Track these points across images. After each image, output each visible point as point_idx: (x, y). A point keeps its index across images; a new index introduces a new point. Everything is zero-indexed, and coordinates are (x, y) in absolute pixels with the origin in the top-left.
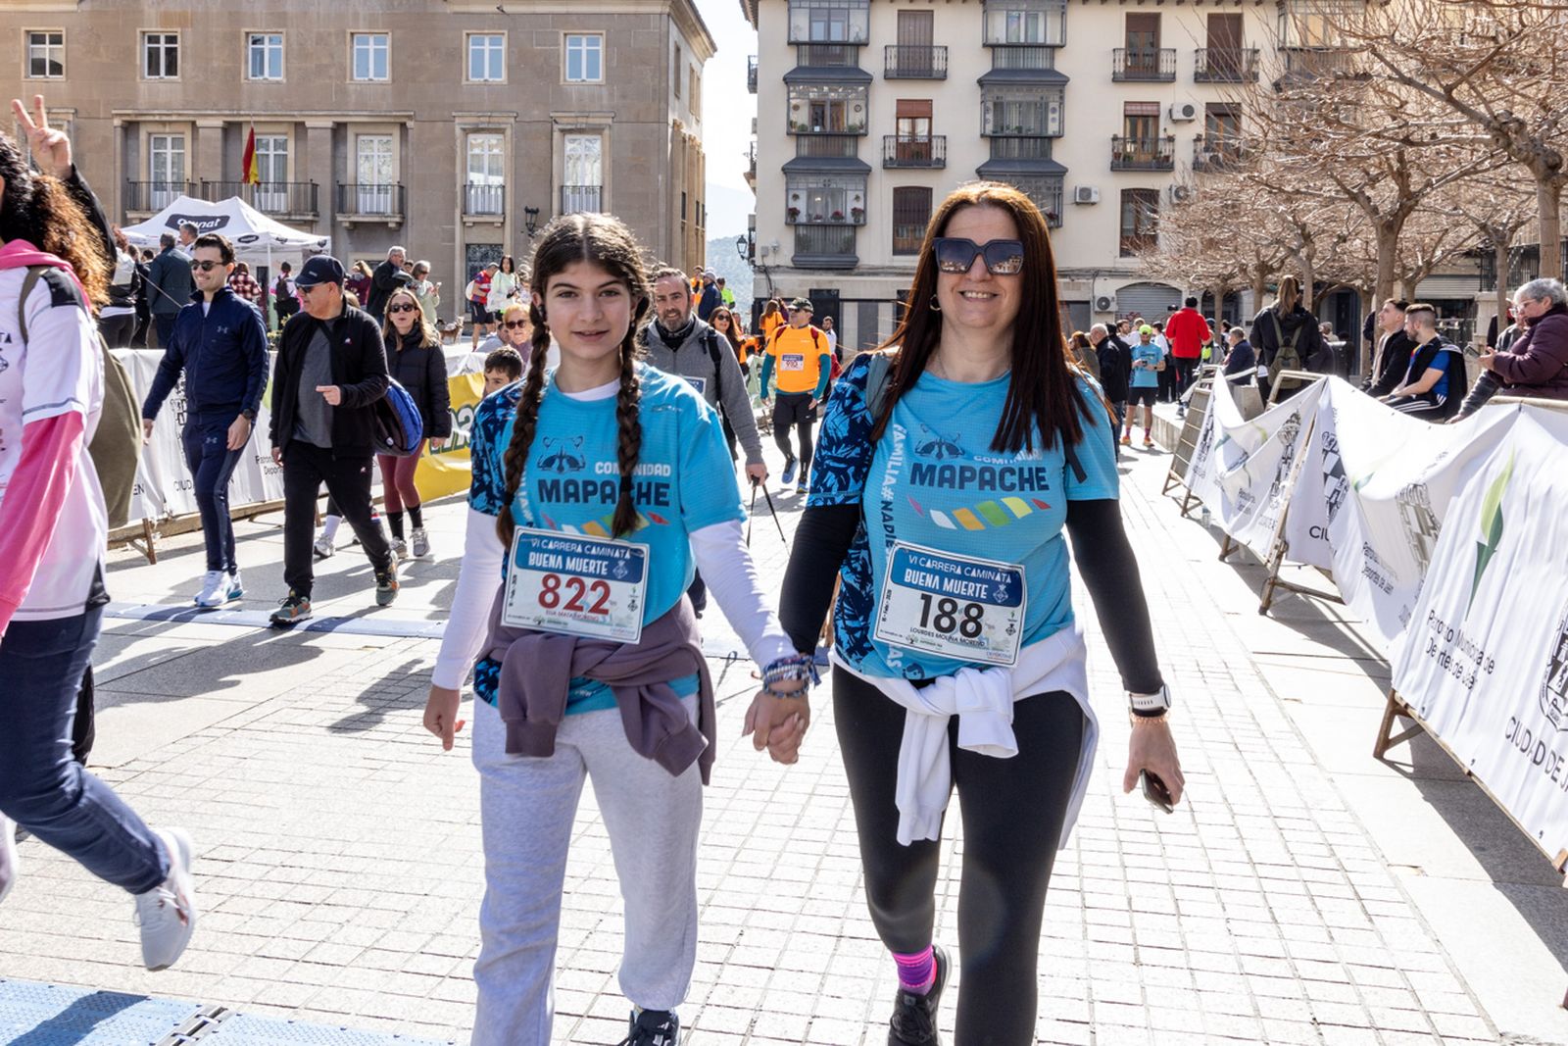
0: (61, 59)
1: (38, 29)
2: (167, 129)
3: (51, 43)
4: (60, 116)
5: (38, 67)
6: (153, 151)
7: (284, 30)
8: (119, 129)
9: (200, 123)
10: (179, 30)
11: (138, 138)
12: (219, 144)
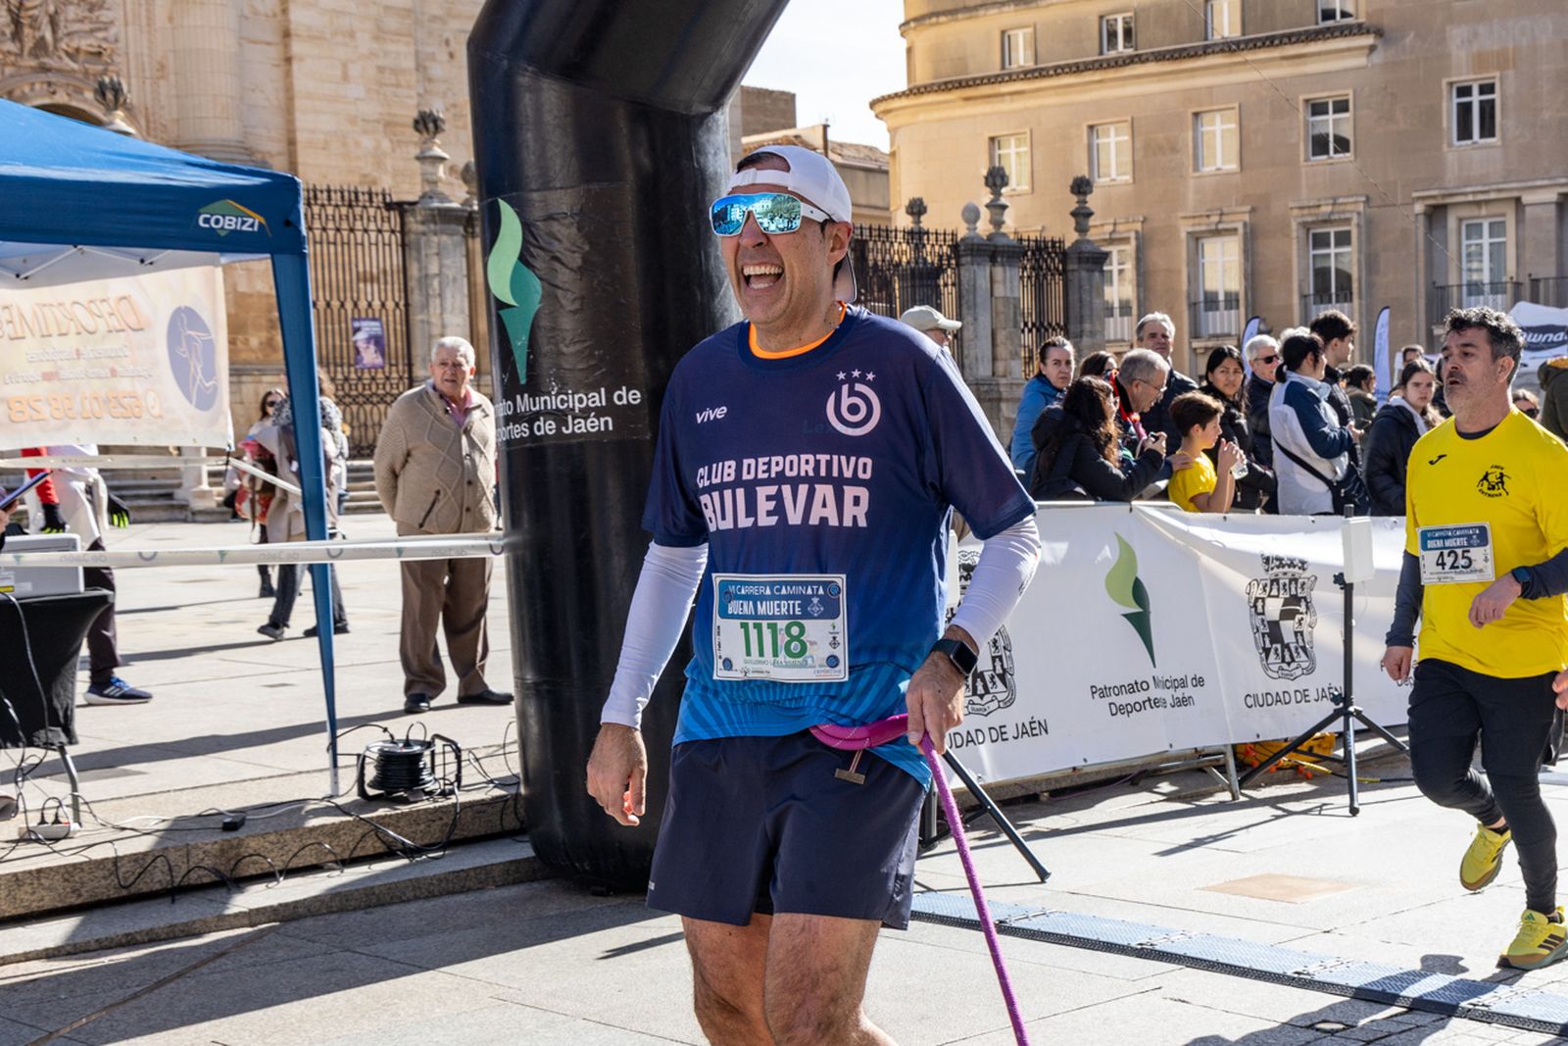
0: (1347, 132)
1: (1319, 95)
2: (1484, 211)
3: (1335, 111)
4: (1348, 208)
5: (1320, 145)
6: (1465, 242)
8: (1421, 218)
9: (1527, 198)
10: (1497, 74)
11: (1445, 227)
12: (1552, 226)
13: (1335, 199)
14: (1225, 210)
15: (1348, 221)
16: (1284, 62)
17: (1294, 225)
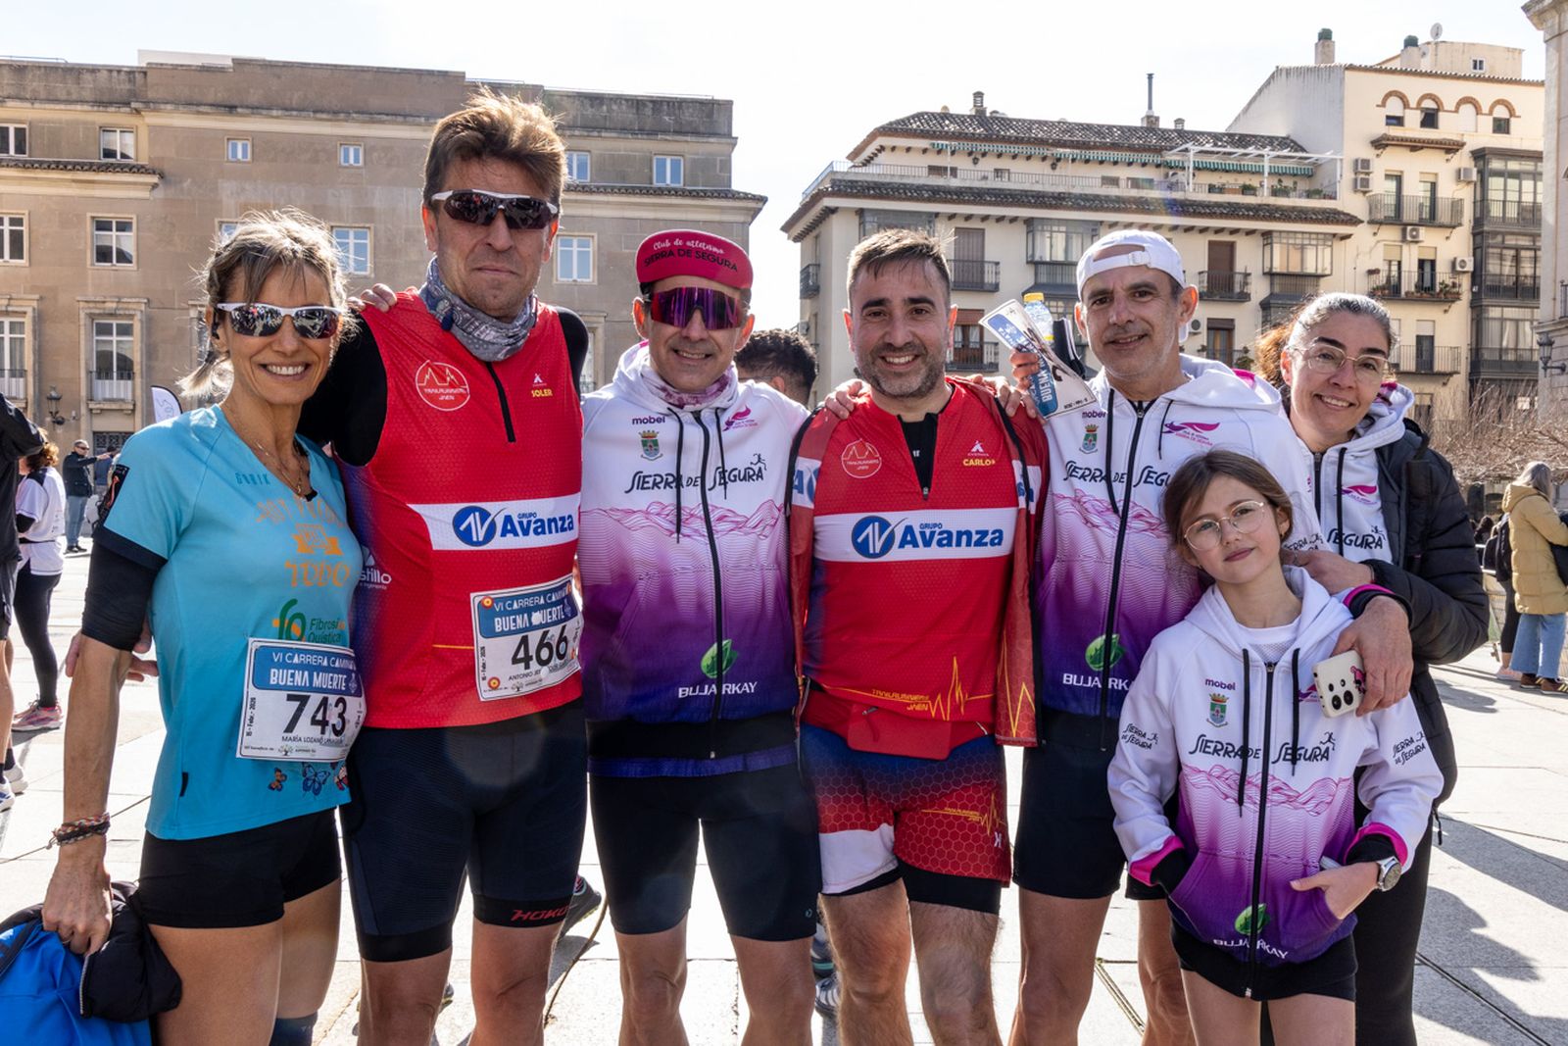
0: (129, 247)
1: (104, 215)
3: (119, 230)
4: (130, 306)
5: (103, 254)
7: (372, 226)
8: (195, 322)
13: (119, 298)
14: (14, 296)
15: (131, 317)
16: (73, 184)
17: (82, 315)
